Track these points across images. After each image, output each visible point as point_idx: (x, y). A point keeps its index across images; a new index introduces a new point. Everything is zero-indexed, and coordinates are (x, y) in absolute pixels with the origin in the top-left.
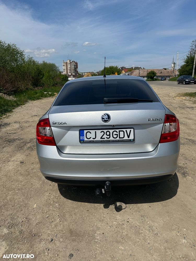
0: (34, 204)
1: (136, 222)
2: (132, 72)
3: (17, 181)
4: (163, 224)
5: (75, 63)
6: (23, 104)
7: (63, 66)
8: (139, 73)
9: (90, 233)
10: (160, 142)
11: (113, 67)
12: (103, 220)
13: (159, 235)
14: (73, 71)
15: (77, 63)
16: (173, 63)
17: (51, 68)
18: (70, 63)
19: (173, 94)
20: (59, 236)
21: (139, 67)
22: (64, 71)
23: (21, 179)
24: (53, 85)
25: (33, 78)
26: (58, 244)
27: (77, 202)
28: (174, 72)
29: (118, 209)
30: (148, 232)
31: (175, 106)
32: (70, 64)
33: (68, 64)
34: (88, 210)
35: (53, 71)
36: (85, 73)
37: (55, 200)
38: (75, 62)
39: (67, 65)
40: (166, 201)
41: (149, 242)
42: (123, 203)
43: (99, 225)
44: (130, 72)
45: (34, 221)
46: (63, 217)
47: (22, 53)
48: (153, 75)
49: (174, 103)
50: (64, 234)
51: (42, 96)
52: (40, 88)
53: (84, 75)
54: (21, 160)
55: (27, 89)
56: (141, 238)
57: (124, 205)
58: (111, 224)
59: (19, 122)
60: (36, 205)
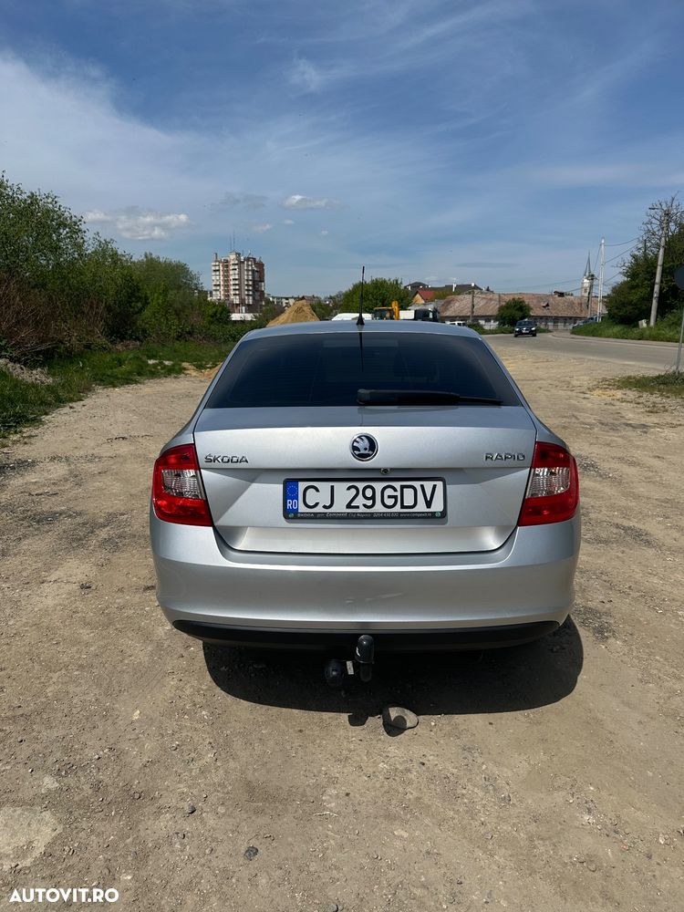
0: (134, 711)
1: (448, 765)
2: (449, 302)
3: (76, 642)
4: (529, 772)
5: (255, 263)
6: (75, 398)
7: (214, 274)
8: (470, 305)
9: (309, 794)
10: (520, 523)
11: (385, 281)
12: (347, 758)
13: (514, 801)
14: (248, 290)
15: (263, 265)
16: (587, 274)
17: (174, 278)
18: (236, 262)
19: (584, 381)
20: (212, 799)
21: (473, 285)
22: (216, 290)
23: (85, 638)
24: (179, 338)
25: (109, 309)
26: (211, 821)
27: (266, 707)
28: (592, 305)
29: (395, 728)
30: (481, 794)
31: (588, 421)
32: (236, 267)
33: (232, 267)
34: (301, 731)
35: (179, 287)
36: (287, 299)
37: (198, 699)
38: (254, 259)
39: (227, 271)
40: (540, 709)
41: (482, 819)
42: (407, 712)
43: (335, 770)
44: (442, 302)
45: (137, 756)
46: (223, 748)
47: (75, 223)
48: (520, 314)
49: (584, 410)
50: (228, 793)
51: (139, 374)
52: (132, 344)
53: (284, 305)
54: (81, 578)
55: (88, 347)
56: (461, 810)
57: (410, 718)
58: (371, 770)
59: (67, 459)
60: (138, 712)
